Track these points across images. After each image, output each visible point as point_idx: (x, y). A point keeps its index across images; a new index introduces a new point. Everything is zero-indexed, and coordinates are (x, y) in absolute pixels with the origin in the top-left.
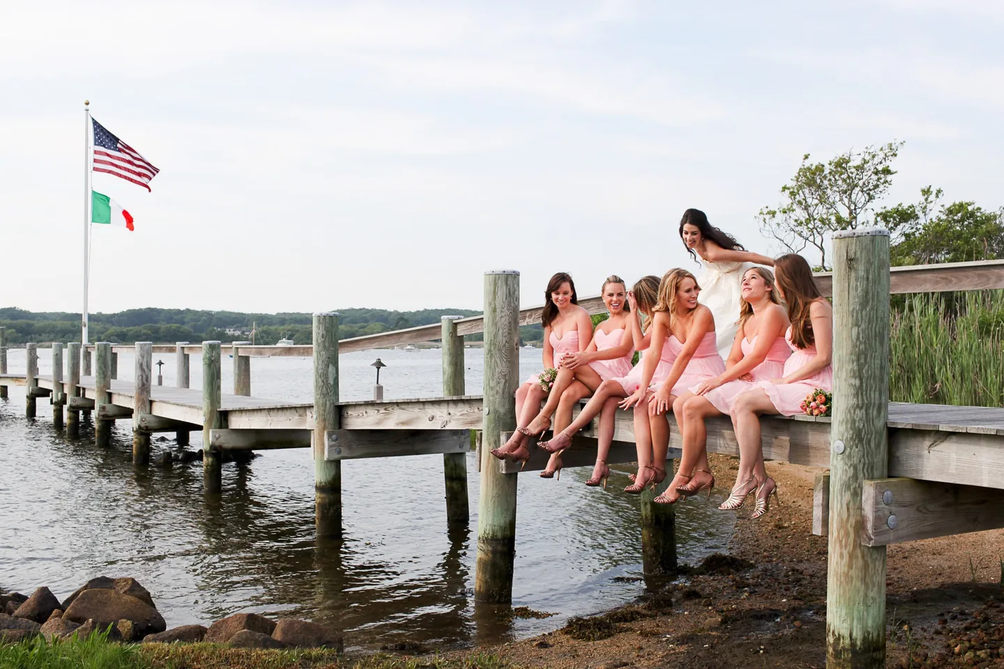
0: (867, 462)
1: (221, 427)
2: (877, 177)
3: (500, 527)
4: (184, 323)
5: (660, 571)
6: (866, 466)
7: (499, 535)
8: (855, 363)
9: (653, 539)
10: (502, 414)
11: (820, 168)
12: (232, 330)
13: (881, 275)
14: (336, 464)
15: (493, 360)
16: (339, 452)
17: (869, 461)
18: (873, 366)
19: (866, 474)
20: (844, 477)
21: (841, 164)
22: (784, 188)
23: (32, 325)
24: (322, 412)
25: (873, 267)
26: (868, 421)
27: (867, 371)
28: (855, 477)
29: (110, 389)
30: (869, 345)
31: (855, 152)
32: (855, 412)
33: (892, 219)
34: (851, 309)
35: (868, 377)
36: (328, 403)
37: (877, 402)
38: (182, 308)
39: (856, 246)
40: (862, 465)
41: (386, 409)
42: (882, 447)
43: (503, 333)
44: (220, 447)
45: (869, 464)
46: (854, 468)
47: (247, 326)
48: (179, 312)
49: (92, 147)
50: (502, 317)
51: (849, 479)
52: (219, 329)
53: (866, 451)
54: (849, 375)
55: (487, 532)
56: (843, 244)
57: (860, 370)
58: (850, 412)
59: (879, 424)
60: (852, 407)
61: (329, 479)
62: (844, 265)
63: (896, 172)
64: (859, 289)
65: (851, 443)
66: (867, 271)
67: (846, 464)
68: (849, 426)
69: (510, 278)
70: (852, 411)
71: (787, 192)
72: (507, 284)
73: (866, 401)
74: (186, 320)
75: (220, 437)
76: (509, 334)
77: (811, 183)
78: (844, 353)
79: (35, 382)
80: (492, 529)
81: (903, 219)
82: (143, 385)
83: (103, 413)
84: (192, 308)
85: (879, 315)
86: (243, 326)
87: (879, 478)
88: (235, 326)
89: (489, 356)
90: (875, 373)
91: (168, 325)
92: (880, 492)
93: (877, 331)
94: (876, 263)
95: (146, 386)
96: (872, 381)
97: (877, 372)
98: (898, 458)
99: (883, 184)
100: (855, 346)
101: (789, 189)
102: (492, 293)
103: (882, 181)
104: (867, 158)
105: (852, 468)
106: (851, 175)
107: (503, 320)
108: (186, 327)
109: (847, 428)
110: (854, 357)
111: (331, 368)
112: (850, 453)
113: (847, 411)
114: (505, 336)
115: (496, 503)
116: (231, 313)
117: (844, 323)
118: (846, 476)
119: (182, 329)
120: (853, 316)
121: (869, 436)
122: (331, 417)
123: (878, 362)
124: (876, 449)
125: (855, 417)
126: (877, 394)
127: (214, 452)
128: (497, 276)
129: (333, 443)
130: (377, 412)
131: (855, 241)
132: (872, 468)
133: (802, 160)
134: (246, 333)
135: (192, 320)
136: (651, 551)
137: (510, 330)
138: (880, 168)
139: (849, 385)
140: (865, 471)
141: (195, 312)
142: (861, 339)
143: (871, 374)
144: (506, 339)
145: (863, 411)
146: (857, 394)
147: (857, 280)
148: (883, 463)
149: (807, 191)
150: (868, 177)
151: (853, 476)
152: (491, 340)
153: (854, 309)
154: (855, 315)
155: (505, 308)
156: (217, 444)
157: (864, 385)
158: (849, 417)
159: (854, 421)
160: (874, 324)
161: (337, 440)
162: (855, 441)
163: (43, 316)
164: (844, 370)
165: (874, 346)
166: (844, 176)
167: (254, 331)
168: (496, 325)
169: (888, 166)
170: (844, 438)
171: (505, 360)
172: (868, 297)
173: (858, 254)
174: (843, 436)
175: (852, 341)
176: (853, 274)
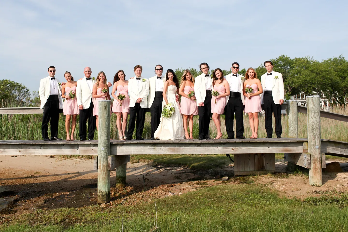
19: (109, 154)
28: (106, 155)
40: (108, 152)
46: (106, 153)
54: (105, 132)
56: (104, 103)
57: (107, 131)
58: (105, 141)
59: (110, 143)
64: (107, 113)
67: (104, 152)
78: (104, 128)
87: (111, 155)
92: (112, 158)
100: (106, 126)
109: (104, 144)
110: (106, 128)
112: (105, 150)
117: (104, 121)
118: (104, 155)
139: (105, 135)
145: (108, 140)
147: (107, 111)
153: (106, 118)
157: (108, 134)
162: (106, 147)
173: (107, 106)
174: (104, 146)
175: (106, 125)
176: (106, 110)
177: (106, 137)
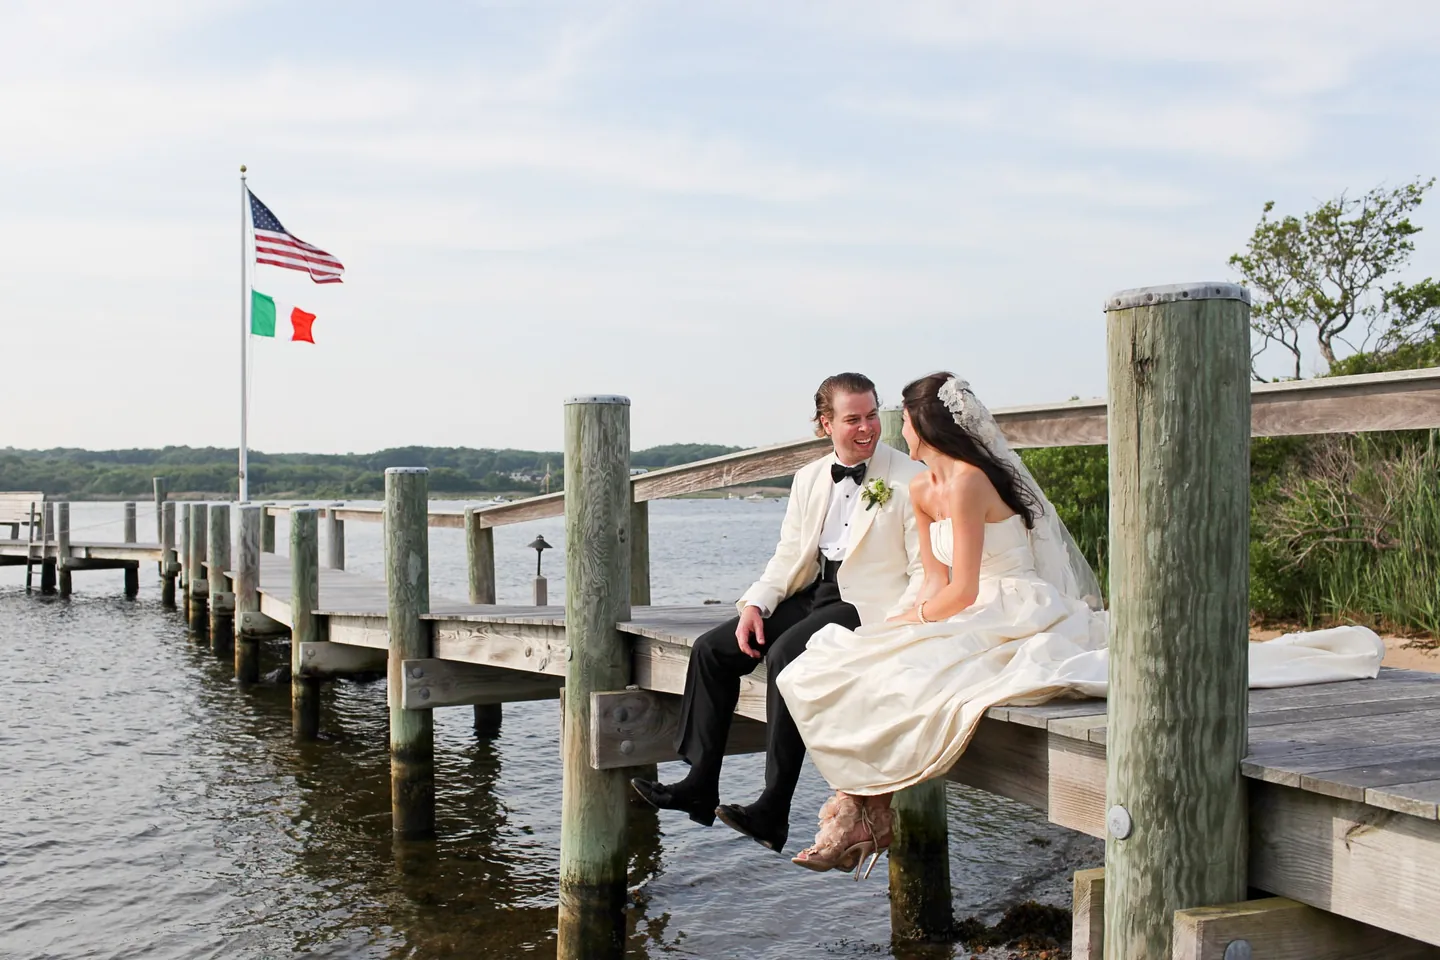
0: (1186, 863)
1: (317, 639)
2: (1388, 237)
3: (596, 865)
4: (457, 466)
5: (918, 934)
6: (1185, 873)
7: (593, 879)
8: (1155, 620)
9: (905, 877)
10: (593, 661)
11: (1291, 226)
12: (519, 474)
13: (1223, 399)
14: (426, 715)
15: (577, 562)
16: (427, 695)
17: (1191, 860)
18: (1201, 626)
19: (1185, 892)
20: (1131, 897)
21: (1325, 217)
22: (1234, 259)
23: (264, 470)
24: (398, 631)
25: (1199, 378)
26: (1187, 760)
27: (1186, 639)
28: (1157, 899)
29: (229, 570)
30: (1190, 576)
31: (1351, 196)
32: (1155, 740)
33: (1412, 303)
34: (1144, 484)
35: (1188, 655)
36: (408, 615)
37: (1213, 716)
38: (455, 446)
39: (1154, 328)
40: (1173, 872)
41: (479, 631)
42: (1228, 825)
43: (594, 512)
44: (316, 669)
45: (1191, 869)
46: (1154, 880)
47: (539, 468)
48: (451, 451)
49: (251, 230)
50: (591, 482)
51: (1143, 901)
52: (502, 474)
53: (1183, 835)
54: (1140, 648)
55: (572, 873)
56: (1126, 322)
57: (1168, 636)
58: (1143, 738)
59: (1220, 768)
60: (1149, 726)
61: (411, 740)
62: (1127, 374)
63: (1420, 229)
64: (1164, 436)
65: (1148, 817)
66: (1184, 390)
67: (1135, 865)
68: (1142, 773)
69: (605, 411)
70: (1150, 738)
71: (1238, 264)
72: (600, 421)
73: (1183, 715)
74: (459, 462)
75: (314, 654)
76: (605, 513)
77: (1279, 250)
78: (1131, 594)
79: (173, 556)
80: (580, 868)
81: (1431, 301)
82: (247, 568)
83: (219, 606)
84: (468, 446)
85: (1217, 499)
86: (533, 469)
87: (1220, 903)
88: (523, 469)
89: (570, 554)
90: (1206, 644)
91: (437, 469)
92: (1216, 945)
93: (1213, 538)
94: (1208, 370)
95: (251, 571)
96: (1198, 664)
97: (1214, 643)
98: (1273, 847)
99: (1399, 248)
100: (1154, 576)
101: (1241, 259)
102: (575, 438)
103: (1397, 244)
104: (1373, 207)
105: (1149, 878)
106: (1344, 236)
107: (594, 487)
108: (459, 471)
109: (1136, 776)
110: (1154, 606)
111: (413, 560)
112: (1144, 839)
113: (1137, 737)
114: (599, 518)
115: (587, 821)
116: (518, 452)
117: (1128, 521)
118: (1135, 894)
119: (454, 474)
120: (1149, 502)
121: (1192, 800)
122: (413, 639)
123: (1215, 615)
124: (1211, 832)
125: (1157, 750)
126: (1213, 696)
127: (306, 676)
128: (583, 407)
129: (416, 681)
130: (469, 633)
131: (1151, 317)
132: (1201, 877)
133: (1263, 212)
134: (538, 478)
135: (468, 461)
136: (903, 899)
137: (607, 505)
138: (1394, 222)
139: (1140, 671)
140: (1182, 884)
141: (473, 451)
142: (1169, 559)
143: (1197, 646)
144: (600, 522)
145: (1177, 737)
146: (1161, 694)
147: (1157, 413)
148: (1231, 865)
149: (1273, 263)
150: (1373, 237)
151: (1151, 897)
152: (574, 525)
153: (1151, 485)
154: (1154, 500)
155: (598, 467)
156: (311, 664)
157: (1179, 673)
158: (1140, 750)
159: (1153, 763)
160: (1204, 523)
161: (421, 675)
162: (1156, 810)
163: (280, 459)
164: (1130, 633)
165: (1202, 576)
166: (1335, 238)
167: (548, 476)
168: (582, 497)
169: (1408, 220)
170: (1131, 803)
171: (598, 562)
172: (1188, 453)
173: (1161, 349)
174: (1127, 796)
175: (1148, 564)
176: (1148, 398)
177: (1158, 698)
